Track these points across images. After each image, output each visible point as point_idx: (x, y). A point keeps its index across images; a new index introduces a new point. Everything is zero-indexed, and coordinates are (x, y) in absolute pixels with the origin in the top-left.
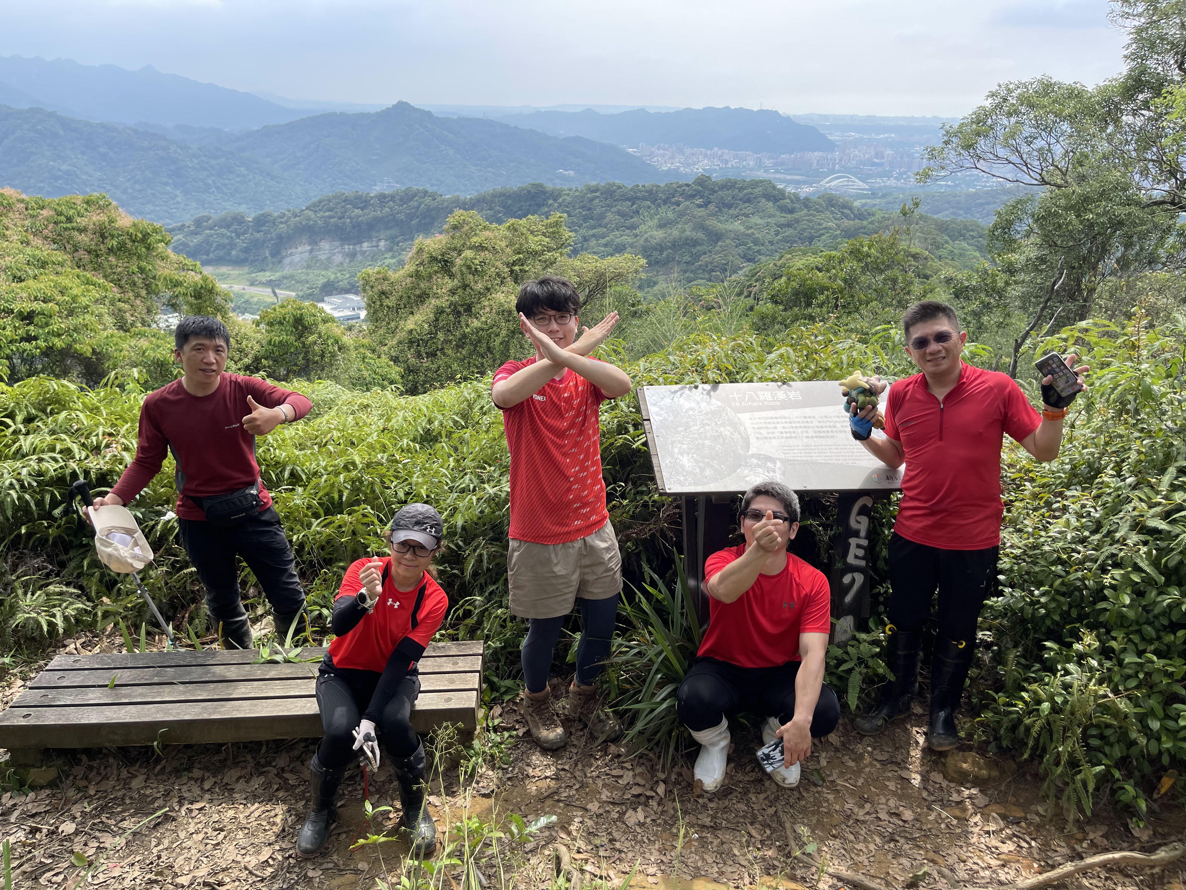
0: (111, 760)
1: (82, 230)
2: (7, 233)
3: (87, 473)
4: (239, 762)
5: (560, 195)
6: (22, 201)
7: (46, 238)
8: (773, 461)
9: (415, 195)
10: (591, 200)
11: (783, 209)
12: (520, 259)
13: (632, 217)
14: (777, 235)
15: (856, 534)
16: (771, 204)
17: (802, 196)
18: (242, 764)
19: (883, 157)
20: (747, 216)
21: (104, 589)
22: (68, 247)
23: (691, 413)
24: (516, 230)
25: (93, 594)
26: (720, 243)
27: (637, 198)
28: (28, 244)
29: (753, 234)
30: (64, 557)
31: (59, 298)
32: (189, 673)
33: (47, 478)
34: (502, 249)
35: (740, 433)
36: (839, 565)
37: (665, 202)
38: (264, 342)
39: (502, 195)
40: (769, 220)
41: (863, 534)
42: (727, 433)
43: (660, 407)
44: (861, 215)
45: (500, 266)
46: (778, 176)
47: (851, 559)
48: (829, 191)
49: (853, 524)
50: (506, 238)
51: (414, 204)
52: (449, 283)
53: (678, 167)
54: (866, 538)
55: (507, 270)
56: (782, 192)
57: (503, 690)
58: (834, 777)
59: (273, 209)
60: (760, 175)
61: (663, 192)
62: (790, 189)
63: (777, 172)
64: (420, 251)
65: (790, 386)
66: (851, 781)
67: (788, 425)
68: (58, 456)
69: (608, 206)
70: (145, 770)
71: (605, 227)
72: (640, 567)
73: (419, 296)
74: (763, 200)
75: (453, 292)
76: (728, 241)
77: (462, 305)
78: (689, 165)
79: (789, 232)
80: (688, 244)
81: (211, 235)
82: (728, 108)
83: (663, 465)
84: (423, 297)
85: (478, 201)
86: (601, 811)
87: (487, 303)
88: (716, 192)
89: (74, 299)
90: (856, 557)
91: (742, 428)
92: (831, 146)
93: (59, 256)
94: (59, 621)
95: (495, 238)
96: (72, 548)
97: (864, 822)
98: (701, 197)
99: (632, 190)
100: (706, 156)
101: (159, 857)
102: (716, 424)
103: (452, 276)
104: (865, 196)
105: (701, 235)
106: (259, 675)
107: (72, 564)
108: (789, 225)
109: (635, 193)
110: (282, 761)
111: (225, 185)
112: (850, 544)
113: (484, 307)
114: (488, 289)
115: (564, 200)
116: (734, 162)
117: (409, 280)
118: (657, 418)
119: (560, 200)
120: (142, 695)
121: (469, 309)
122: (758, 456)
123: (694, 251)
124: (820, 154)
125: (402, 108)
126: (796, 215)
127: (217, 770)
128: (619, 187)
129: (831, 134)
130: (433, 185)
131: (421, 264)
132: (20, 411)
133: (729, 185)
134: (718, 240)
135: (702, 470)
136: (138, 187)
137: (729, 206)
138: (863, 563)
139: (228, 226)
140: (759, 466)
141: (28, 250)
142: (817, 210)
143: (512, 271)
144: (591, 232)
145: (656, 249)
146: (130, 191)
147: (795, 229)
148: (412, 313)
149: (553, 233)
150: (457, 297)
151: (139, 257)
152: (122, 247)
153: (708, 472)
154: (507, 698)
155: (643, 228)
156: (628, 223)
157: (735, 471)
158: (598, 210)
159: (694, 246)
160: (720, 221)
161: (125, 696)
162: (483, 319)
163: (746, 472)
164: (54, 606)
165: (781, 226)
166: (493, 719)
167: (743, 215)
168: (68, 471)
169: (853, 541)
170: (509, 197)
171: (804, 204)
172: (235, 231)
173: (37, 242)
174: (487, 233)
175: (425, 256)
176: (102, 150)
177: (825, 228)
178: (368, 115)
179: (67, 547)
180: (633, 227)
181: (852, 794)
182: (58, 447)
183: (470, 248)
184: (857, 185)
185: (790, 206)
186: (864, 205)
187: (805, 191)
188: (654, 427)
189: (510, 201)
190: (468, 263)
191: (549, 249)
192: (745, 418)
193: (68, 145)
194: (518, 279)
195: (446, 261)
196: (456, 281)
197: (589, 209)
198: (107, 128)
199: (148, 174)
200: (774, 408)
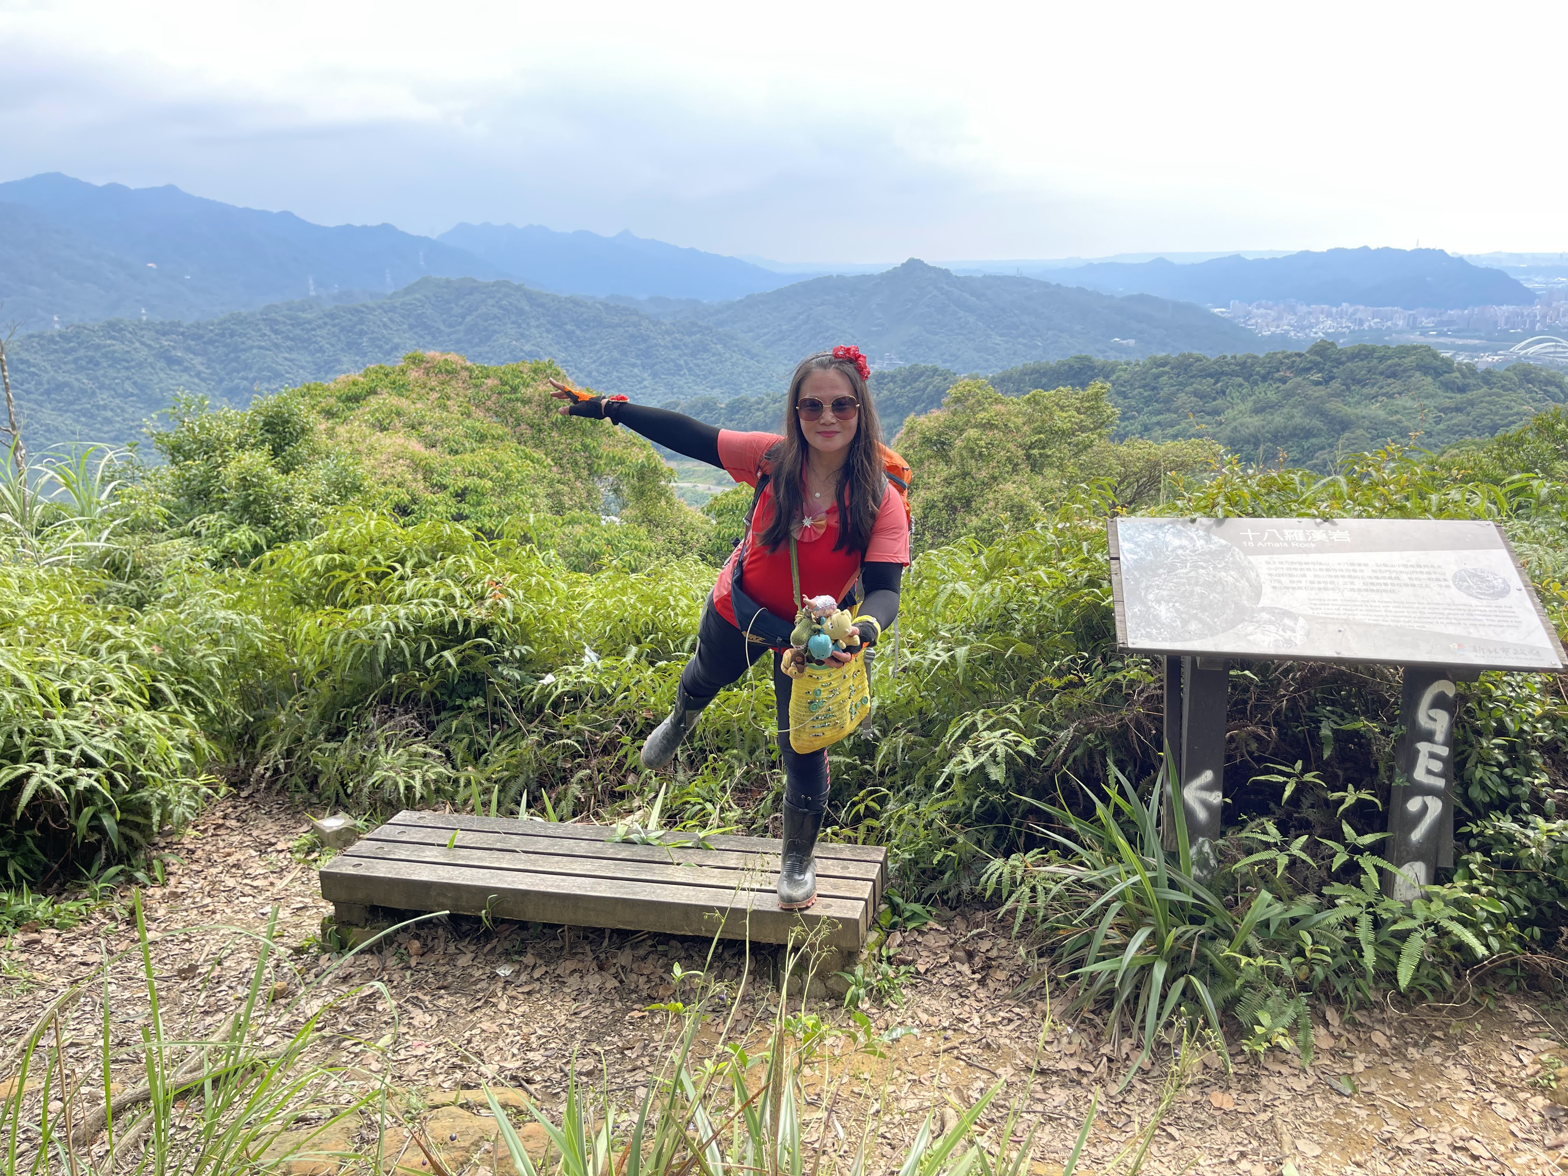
0: (440, 933)
1: (526, 402)
2: (449, 402)
3: (467, 623)
4: (576, 954)
5: (1113, 371)
6: (467, 369)
7: (488, 410)
8: (1293, 616)
9: (921, 374)
10: (1157, 377)
11: (1449, 386)
12: (1040, 440)
13: (1214, 399)
14: (1437, 423)
15: (1429, 737)
16: (1429, 379)
17: (1481, 368)
18: (579, 957)
20: (1391, 396)
21: (471, 758)
22: (511, 420)
23: (1180, 552)
24: (1037, 403)
25: (459, 761)
26: (1347, 434)
27: (1223, 373)
28: (469, 416)
29: (1399, 421)
30: (434, 718)
31: (493, 473)
32: (535, 843)
33: (426, 626)
34: (1018, 429)
35: (1248, 580)
36: (1399, 781)
37: (1264, 378)
38: (712, 534)
39: (1034, 371)
40: (1426, 402)
41: (1440, 737)
42: (1230, 579)
43: (1136, 544)
45: (1013, 449)
46: (1442, 340)
47: (1419, 775)
48: (1524, 361)
49: (1422, 718)
50: (1024, 414)
51: (920, 384)
52: (944, 471)
53: (1287, 332)
54: (1445, 744)
55: (1021, 452)
56: (1448, 365)
57: (907, 914)
58: (1372, 1088)
59: (748, 393)
60: (1415, 338)
61: (1262, 365)
62: (1462, 359)
63: (1440, 334)
64: (911, 430)
65: (1334, 524)
66: (1400, 1098)
67: (1325, 573)
68: (440, 602)
69: (1181, 384)
70: (474, 948)
71: (1176, 412)
72: (1105, 765)
74: (1418, 374)
75: (948, 482)
76: (1360, 432)
77: (959, 499)
78: (1303, 328)
79: (1459, 418)
80: (1296, 435)
82: (1366, 248)
83: (1128, 614)
85: (1003, 380)
86: (1015, 1079)
87: (991, 496)
88: (1343, 363)
89: (508, 476)
90: (1429, 772)
91: (1253, 575)
92: (1529, 297)
93: (499, 430)
94: (417, 784)
95: (1009, 413)
96: (444, 709)
97: (1408, 1152)
98: (1320, 371)
99: (1216, 362)
100: (1329, 315)
101: (469, 1042)
102: (1215, 567)
103: (948, 462)
105: (1316, 423)
106: (610, 853)
107: (441, 727)
108: (1458, 409)
109: (1221, 366)
110: (624, 958)
111: (698, 366)
112: (1418, 751)
113: (987, 502)
114: (995, 478)
115: (1118, 378)
116: (1373, 323)
118: (1129, 556)
119: (1114, 377)
120: (479, 859)
121: (967, 503)
122: (1271, 610)
123: (1306, 445)
124: (1511, 308)
125: (913, 267)
126: (1469, 395)
127: (550, 957)
128: (1198, 360)
129: (1528, 280)
130: (945, 361)
131: (911, 446)
132: (412, 556)
133: (1363, 354)
134: (1343, 430)
135: (1185, 623)
136: (603, 369)
137: (1362, 382)
138: (1441, 783)
140: (1271, 622)
141: (468, 422)
142: (1504, 388)
143: (1028, 457)
144: (1155, 419)
145: (1248, 442)
146: (595, 374)
147: (1468, 414)
149: (1089, 408)
150: (953, 488)
153: (1193, 626)
154: (911, 925)
155: (1230, 413)
156: (1209, 406)
157: (1233, 627)
158: (1166, 390)
159: (1307, 438)
160: (1348, 404)
161: (462, 858)
162: (985, 516)
163: (1250, 629)
164: (416, 768)
165: (1445, 410)
166: (889, 948)
167: (1384, 395)
168: (447, 620)
169: (1423, 747)
170: (1044, 374)
171: (1483, 378)
173: (479, 414)
174: (999, 407)
175: (917, 437)
176: (569, 327)
177: (1518, 414)
178: (870, 277)
179: (440, 707)
180: (1216, 412)
181: (1398, 1114)
182: (442, 592)
183: (976, 427)
185: (1459, 382)
187: (1486, 360)
188: (1124, 568)
189: (1044, 380)
190: (971, 445)
191: (1083, 429)
192: (1260, 562)
193: (533, 323)
194: (1036, 466)
195: (943, 443)
196: (954, 468)
197: (1153, 389)
198: (576, 303)
199: (616, 354)
200: (1306, 551)
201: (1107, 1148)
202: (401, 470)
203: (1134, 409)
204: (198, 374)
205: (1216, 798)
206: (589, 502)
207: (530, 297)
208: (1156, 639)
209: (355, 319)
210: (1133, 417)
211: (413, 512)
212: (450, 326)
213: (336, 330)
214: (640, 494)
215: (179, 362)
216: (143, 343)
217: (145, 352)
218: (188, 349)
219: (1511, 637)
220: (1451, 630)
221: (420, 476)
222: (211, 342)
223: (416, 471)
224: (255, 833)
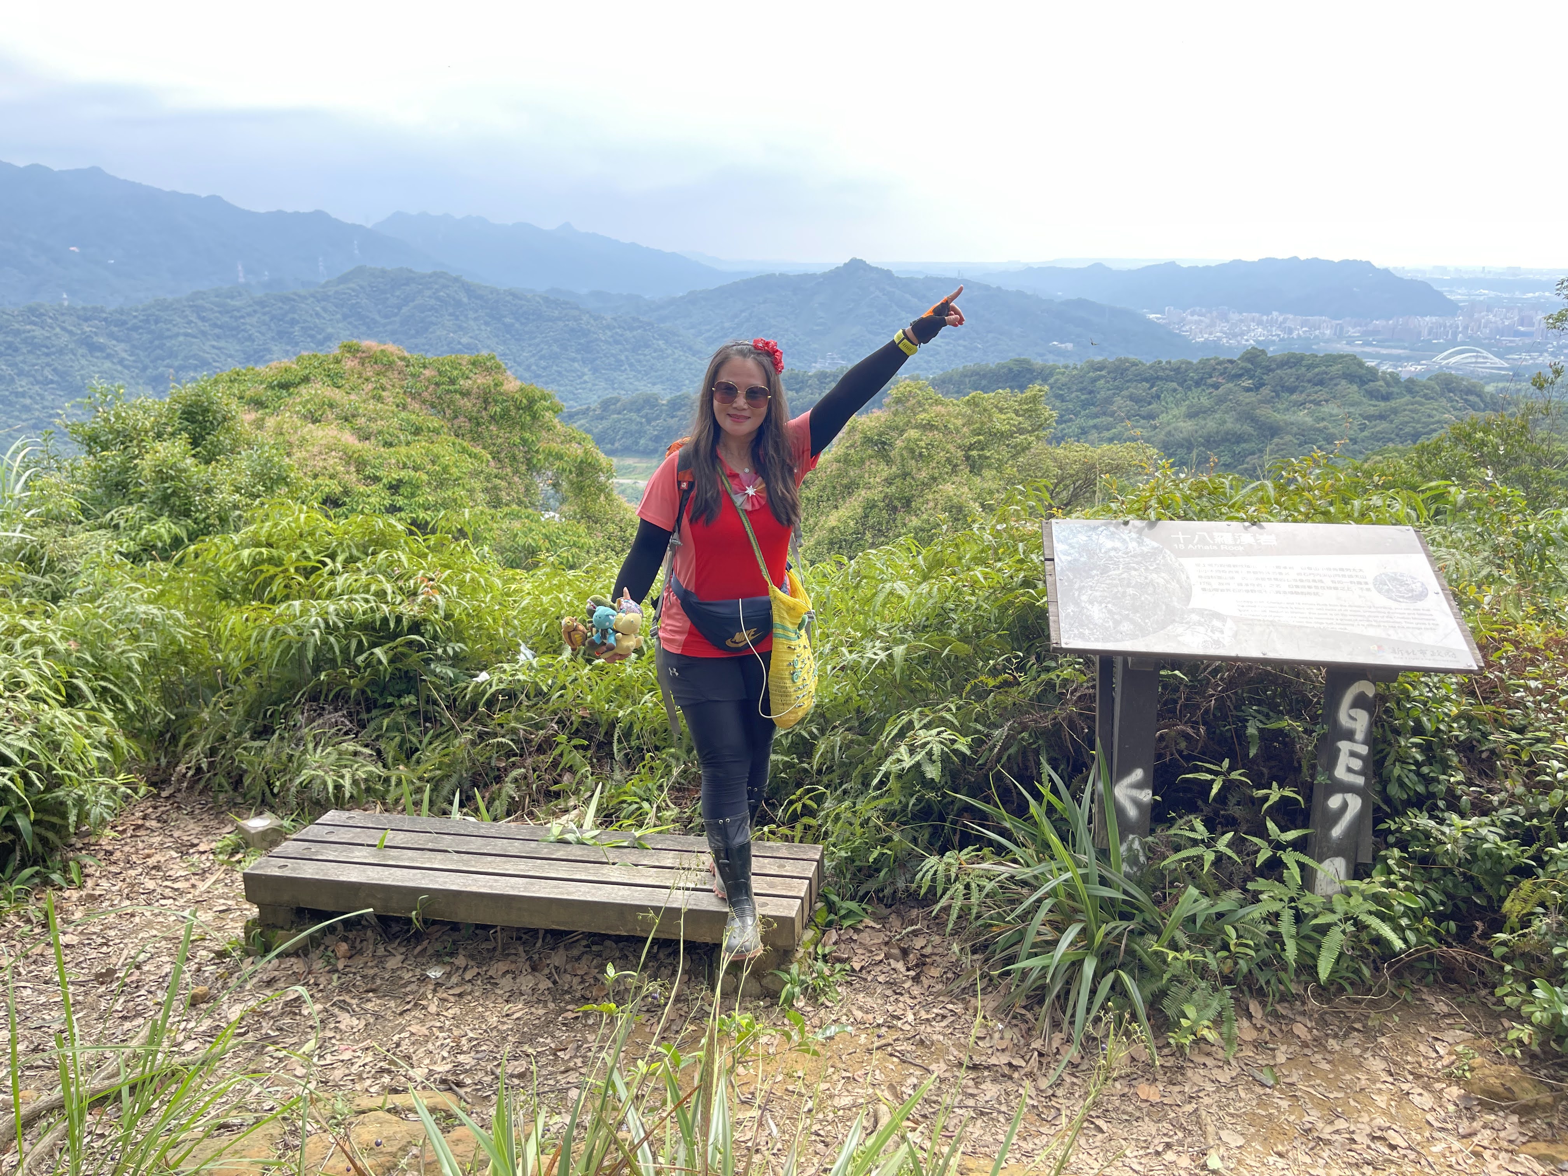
0: (369, 933)
1: (465, 394)
2: (384, 394)
3: (399, 619)
4: (508, 955)
5: (1051, 374)
6: (402, 359)
7: (424, 402)
8: (1222, 618)
10: (1094, 380)
11: (1373, 395)
12: (979, 442)
13: (1150, 403)
14: (1362, 430)
15: (1349, 735)
16: (1355, 387)
17: (1404, 376)
18: (512, 958)
19: (1533, 325)
20: (1318, 403)
21: (403, 756)
22: (448, 412)
23: (1112, 553)
24: (977, 405)
25: (390, 760)
26: (1275, 440)
27: (1157, 378)
28: (404, 408)
29: (1325, 428)
30: (364, 716)
31: (429, 466)
32: (468, 843)
33: (356, 622)
34: (958, 431)
35: (1178, 582)
36: (1321, 779)
37: (1198, 384)
39: (974, 373)
40: (1352, 410)
41: (1360, 736)
42: (1161, 581)
43: (1070, 545)
44: (1495, 404)
45: (953, 450)
46: (1368, 349)
47: (1340, 773)
48: (1447, 371)
49: (1343, 718)
50: (963, 416)
52: (885, 471)
53: (1220, 339)
54: (1364, 743)
55: (960, 454)
56: (1373, 372)
57: (843, 912)
58: (1294, 1079)
60: (1341, 348)
61: (1196, 371)
62: (1386, 368)
63: (1367, 344)
65: (1262, 527)
66: (1320, 1089)
67: (1253, 576)
68: (371, 598)
69: (1117, 388)
70: (404, 950)
71: (1112, 416)
72: (1038, 764)
73: (847, 487)
74: (1344, 382)
75: (889, 482)
76: (1288, 438)
77: (899, 499)
78: (1235, 336)
79: (1383, 426)
80: (1228, 440)
81: (619, 421)
82: (1295, 259)
83: (1062, 614)
84: (850, 488)
85: (943, 382)
86: (947, 1075)
87: (930, 497)
88: (1272, 370)
89: (445, 469)
90: (1350, 770)
91: (1183, 577)
92: (1452, 308)
93: (435, 422)
94: (347, 783)
95: (949, 414)
96: (375, 707)
97: (1328, 1142)
98: (1251, 378)
99: (1151, 367)
100: (1260, 323)
101: (398, 1045)
102: (1147, 569)
103: (889, 462)
104: (1503, 378)
105: (1247, 428)
106: (544, 853)
107: (372, 725)
108: (1382, 417)
109: (1156, 371)
110: (558, 959)
111: (639, 361)
112: (1339, 750)
113: (927, 502)
114: (934, 479)
115: (1056, 381)
116: (1301, 331)
117: (835, 466)
118: (1063, 558)
119: (1052, 381)
120: (411, 859)
121: (907, 503)
122: (1201, 612)
123: (1237, 449)
124: (1434, 319)
125: (856, 267)
126: (1393, 404)
127: (482, 959)
128: (1134, 364)
129: (1451, 292)
131: (852, 446)
132: (343, 551)
133: (1292, 361)
134: (1272, 436)
135: (1117, 623)
136: (543, 363)
137: (1292, 390)
138: (1360, 780)
139: (638, 410)
140: (1200, 624)
141: (403, 415)
142: (1425, 396)
143: (968, 458)
144: (1091, 422)
145: (1182, 446)
146: (534, 368)
147: (1391, 422)
148: (836, 507)
149: (1027, 410)
150: (893, 488)
151: (523, 428)
152: (505, 413)
153: (1125, 627)
154: (846, 923)
155: (1164, 418)
156: (1144, 411)
157: (1163, 628)
158: (1103, 394)
159: (1238, 443)
160: (1277, 411)
161: (393, 858)
162: (925, 516)
163: (1180, 630)
164: (346, 766)
165: (1369, 418)
166: (824, 946)
167: (1311, 402)
168: (378, 616)
169: (1344, 746)
170: (984, 376)
171: (1407, 387)
172: (646, 416)
173: (415, 406)
174: (939, 409)
175: (858, 437)
176: (507, 320)
177: (1439, 422)
178: (812, 277)
179: (371, 705)
180: (1151, 416)
181: (1318, 1105)
182: (373, 588)
183: (916, 427)
184: (1493, 362)
185: (1384, 390)
186: (1502, 390)
187: (1409, 370)
188: (1058, 569)
189: (984, 382)
190: (912, 445)
191: (1021, 431)
192: (1189, 563)
193: (471, 315)
194: (975, 468)
195: (884, 443)
196: (894, 469)
197: (1090, 392)
198: (514, 295)
199: (555, 348)
200: (1234, 554)
201: (1037, 1141)
202: (333, 461)
203: (1072, 412)
204: (121, 362)
205: (1146, 796)
206: (527, 499)
207: (468, 289)
208: (1089, 640)
209: (286, 307)
210: (1071, 420)
211: (344, 504)
212: (386, 317)
213: (267, 318)
214: (579, 489)
215: (101, 348)
216: (63, 329)
217: (65, 337)
218: (111, 336)
219: (1428, 639)
220: (1371, 632)
221: (353, 469)
222: (135, 328)
223: (348, 463)
224: (176, 834)
